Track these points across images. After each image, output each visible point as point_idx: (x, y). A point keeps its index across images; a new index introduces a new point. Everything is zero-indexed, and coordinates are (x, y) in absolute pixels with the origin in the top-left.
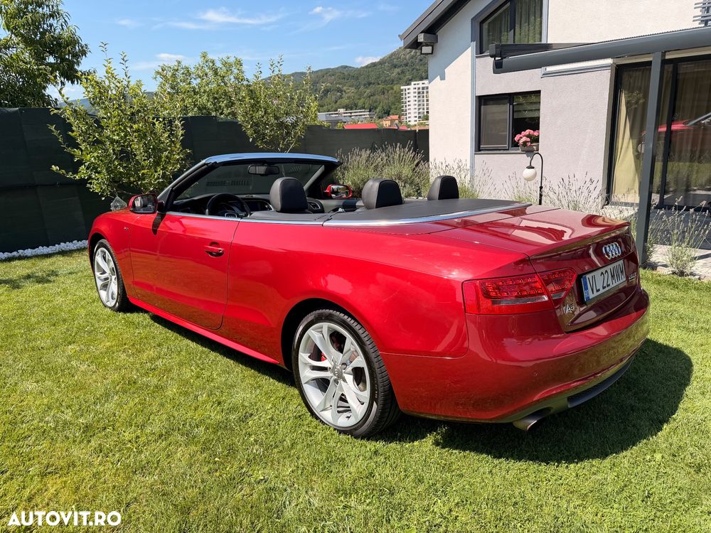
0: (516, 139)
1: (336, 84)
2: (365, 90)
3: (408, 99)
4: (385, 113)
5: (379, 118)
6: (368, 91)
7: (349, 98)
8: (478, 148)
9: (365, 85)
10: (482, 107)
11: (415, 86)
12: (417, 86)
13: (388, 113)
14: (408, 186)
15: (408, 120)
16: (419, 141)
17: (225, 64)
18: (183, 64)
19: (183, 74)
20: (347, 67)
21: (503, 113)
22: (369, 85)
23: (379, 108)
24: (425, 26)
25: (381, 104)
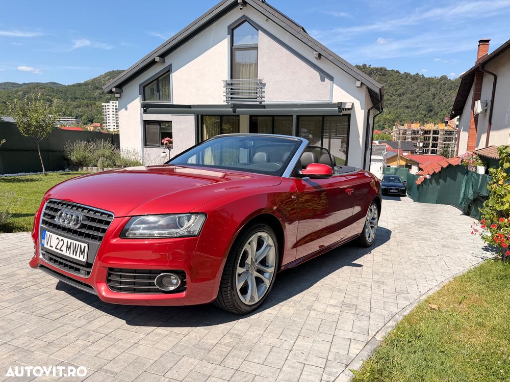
0: (162, 141)
1: (46, 95)
2: (72, 103)
3: (107, 113)
4: (89, 121)
5: (84, 124)
6: (74, 103)
8: (146, 144)
9: (71, 99)
10: (146, 125)
11: (113, 104)
12: (114, 104)
13: (91, 121)
14: (108, 160)
15: (108, 127)
16: (114, 139)
20: (56, 83)
21: (156, 129)
22: (76, 98)
23: (84, 117)
24: (116, 84)
25: (86, 114)
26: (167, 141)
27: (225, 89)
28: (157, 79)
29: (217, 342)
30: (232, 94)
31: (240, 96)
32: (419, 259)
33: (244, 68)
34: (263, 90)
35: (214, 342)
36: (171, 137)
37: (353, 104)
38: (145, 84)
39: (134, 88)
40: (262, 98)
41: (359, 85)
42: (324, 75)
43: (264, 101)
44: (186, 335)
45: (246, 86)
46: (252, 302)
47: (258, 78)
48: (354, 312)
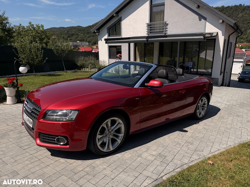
0: (117, 56)
1: (76, 32)
4: (94, 44)
5: (92, 45)
6: (88, 35)
7: (81, 37)
8: (110, 57)
10: (110, 48)
17: (37, 26)
18: (22, 25)
19: (22, 28)
20: (80, 26)
21: (115, 50)
22: (88, 33)
23: (92, 42)
24: (96, 28)
25: (93, 40)
26: (119, 55)
27: (147, 28)
28: (115, 25)
29: (82, 169)
30: (151, 30)
31: (155, 31)
32: (226, 130)
33: (157, 16)
34: (167, 27)
35: (81, 169)
36: (121, 54)
37: (217, 33)
38: (109, 28)
39: (105, 30)
40: (166, 31)
41: (221, 22)
42: (201, 17)
43: (167, 33)
44: (71, 164)
45: (158, 26)
46: (108, 150)
47: (165, 21)
48: (161, 160)
